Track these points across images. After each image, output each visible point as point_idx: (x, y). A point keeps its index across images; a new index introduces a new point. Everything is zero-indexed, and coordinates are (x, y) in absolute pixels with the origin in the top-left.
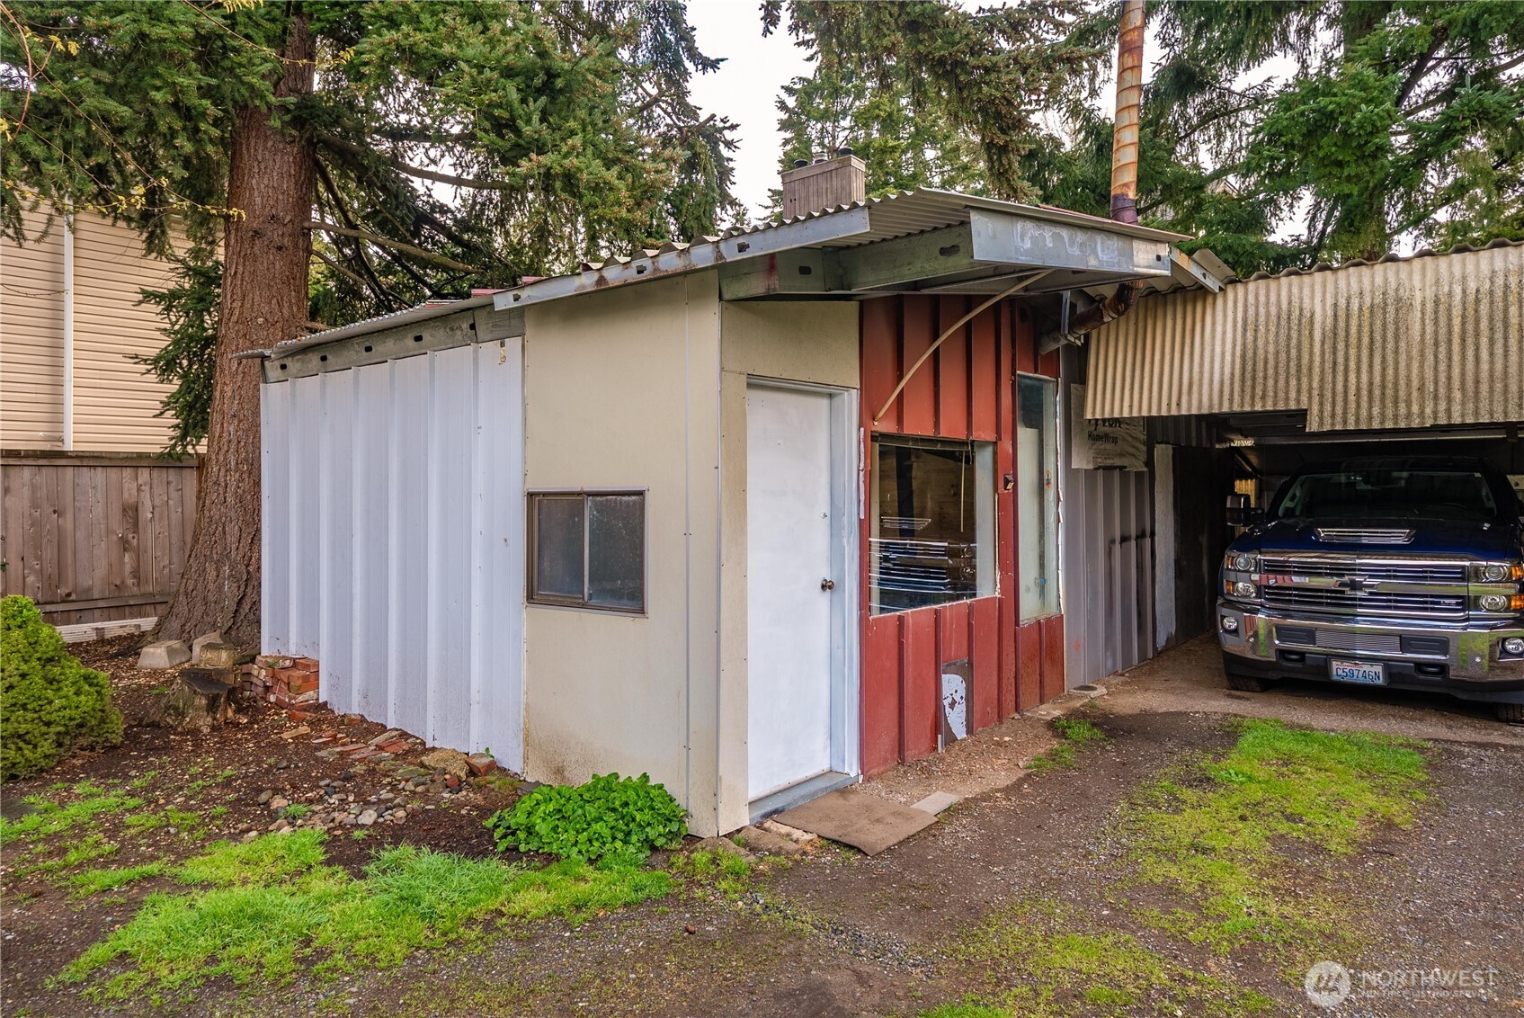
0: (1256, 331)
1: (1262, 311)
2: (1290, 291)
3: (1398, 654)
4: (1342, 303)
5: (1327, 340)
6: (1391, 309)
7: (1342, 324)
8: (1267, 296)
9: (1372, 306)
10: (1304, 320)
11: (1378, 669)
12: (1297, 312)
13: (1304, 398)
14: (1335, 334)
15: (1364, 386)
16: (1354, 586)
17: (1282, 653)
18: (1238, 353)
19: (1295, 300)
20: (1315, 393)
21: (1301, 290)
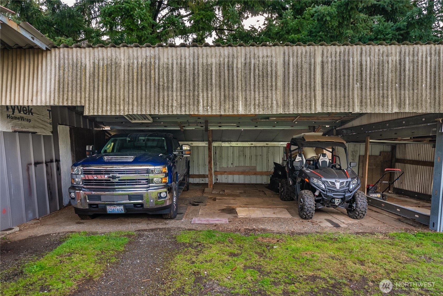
0: (64, 70)
1: (66, 62)
2: (77, 54)
3: (128, 202)
4: (96, 62)
5: (91, 77)
6: (113, 67)
7: (96, 71)
8: (68, 56)
9: (107, 64)
10: (82, 68)
11: (122, 207)
12: (80, 64)
13: (83, 101)
14: (94, 75)
15: (105, 98)
16: (114, 178)
17: (90, 205)
18: (57, 79)
19: (79, 59)
20: (87, 99)
21: (81, 54)
